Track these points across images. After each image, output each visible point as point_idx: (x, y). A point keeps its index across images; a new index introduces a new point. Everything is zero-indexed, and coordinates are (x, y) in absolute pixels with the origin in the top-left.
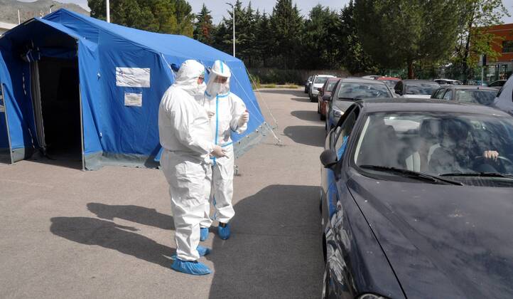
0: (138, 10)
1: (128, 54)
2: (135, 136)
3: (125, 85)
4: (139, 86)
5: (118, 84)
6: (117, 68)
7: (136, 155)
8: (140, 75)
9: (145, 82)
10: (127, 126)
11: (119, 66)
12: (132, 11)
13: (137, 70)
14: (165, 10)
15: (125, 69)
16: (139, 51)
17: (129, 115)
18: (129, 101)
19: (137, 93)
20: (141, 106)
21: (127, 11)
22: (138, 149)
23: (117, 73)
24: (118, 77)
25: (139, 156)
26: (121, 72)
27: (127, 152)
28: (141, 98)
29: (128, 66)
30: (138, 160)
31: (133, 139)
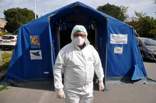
0: (22, 16)
1: (117, 27)
2: (117, 69)
3: (114, 43)
4: (122, 43)
5: (111, 42)
6: (111, 35)
7: (116, 77)
8: (123, 38)
9: (125, 41)
10: (114, 64)
11: (112, 33)
12: (20, 17)
13: (121, 36)
14: (31, 16)
15: (115, 35)
16: (123, 25)
17: (115, 58)
18: (116, 51)
19: (120, 47)
20: (122, 53)
21: (19, 17)
22: (118, 74)
23: (111, 37)
24: (111, 39)
25: (117, 77)
26: (113, 36)
27: (112, 76)
28: (122, 49)
29: (117, 33)
30: (117, 79)
31: (116, 69)
